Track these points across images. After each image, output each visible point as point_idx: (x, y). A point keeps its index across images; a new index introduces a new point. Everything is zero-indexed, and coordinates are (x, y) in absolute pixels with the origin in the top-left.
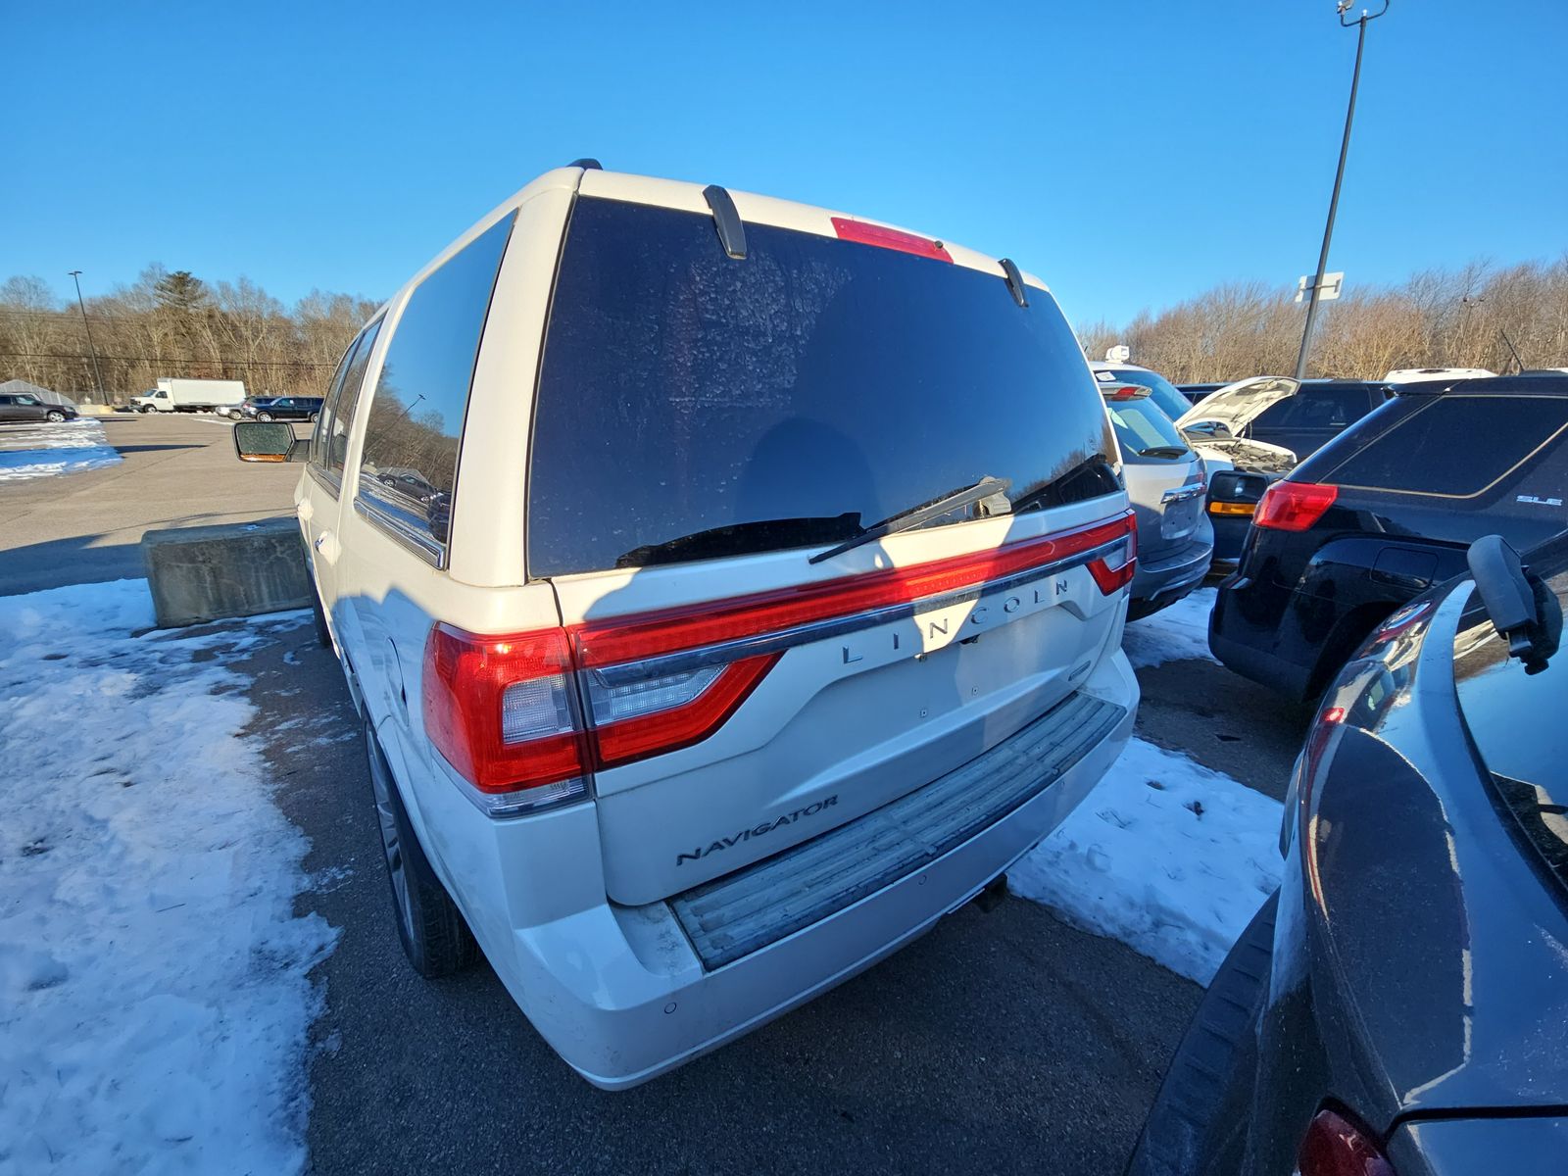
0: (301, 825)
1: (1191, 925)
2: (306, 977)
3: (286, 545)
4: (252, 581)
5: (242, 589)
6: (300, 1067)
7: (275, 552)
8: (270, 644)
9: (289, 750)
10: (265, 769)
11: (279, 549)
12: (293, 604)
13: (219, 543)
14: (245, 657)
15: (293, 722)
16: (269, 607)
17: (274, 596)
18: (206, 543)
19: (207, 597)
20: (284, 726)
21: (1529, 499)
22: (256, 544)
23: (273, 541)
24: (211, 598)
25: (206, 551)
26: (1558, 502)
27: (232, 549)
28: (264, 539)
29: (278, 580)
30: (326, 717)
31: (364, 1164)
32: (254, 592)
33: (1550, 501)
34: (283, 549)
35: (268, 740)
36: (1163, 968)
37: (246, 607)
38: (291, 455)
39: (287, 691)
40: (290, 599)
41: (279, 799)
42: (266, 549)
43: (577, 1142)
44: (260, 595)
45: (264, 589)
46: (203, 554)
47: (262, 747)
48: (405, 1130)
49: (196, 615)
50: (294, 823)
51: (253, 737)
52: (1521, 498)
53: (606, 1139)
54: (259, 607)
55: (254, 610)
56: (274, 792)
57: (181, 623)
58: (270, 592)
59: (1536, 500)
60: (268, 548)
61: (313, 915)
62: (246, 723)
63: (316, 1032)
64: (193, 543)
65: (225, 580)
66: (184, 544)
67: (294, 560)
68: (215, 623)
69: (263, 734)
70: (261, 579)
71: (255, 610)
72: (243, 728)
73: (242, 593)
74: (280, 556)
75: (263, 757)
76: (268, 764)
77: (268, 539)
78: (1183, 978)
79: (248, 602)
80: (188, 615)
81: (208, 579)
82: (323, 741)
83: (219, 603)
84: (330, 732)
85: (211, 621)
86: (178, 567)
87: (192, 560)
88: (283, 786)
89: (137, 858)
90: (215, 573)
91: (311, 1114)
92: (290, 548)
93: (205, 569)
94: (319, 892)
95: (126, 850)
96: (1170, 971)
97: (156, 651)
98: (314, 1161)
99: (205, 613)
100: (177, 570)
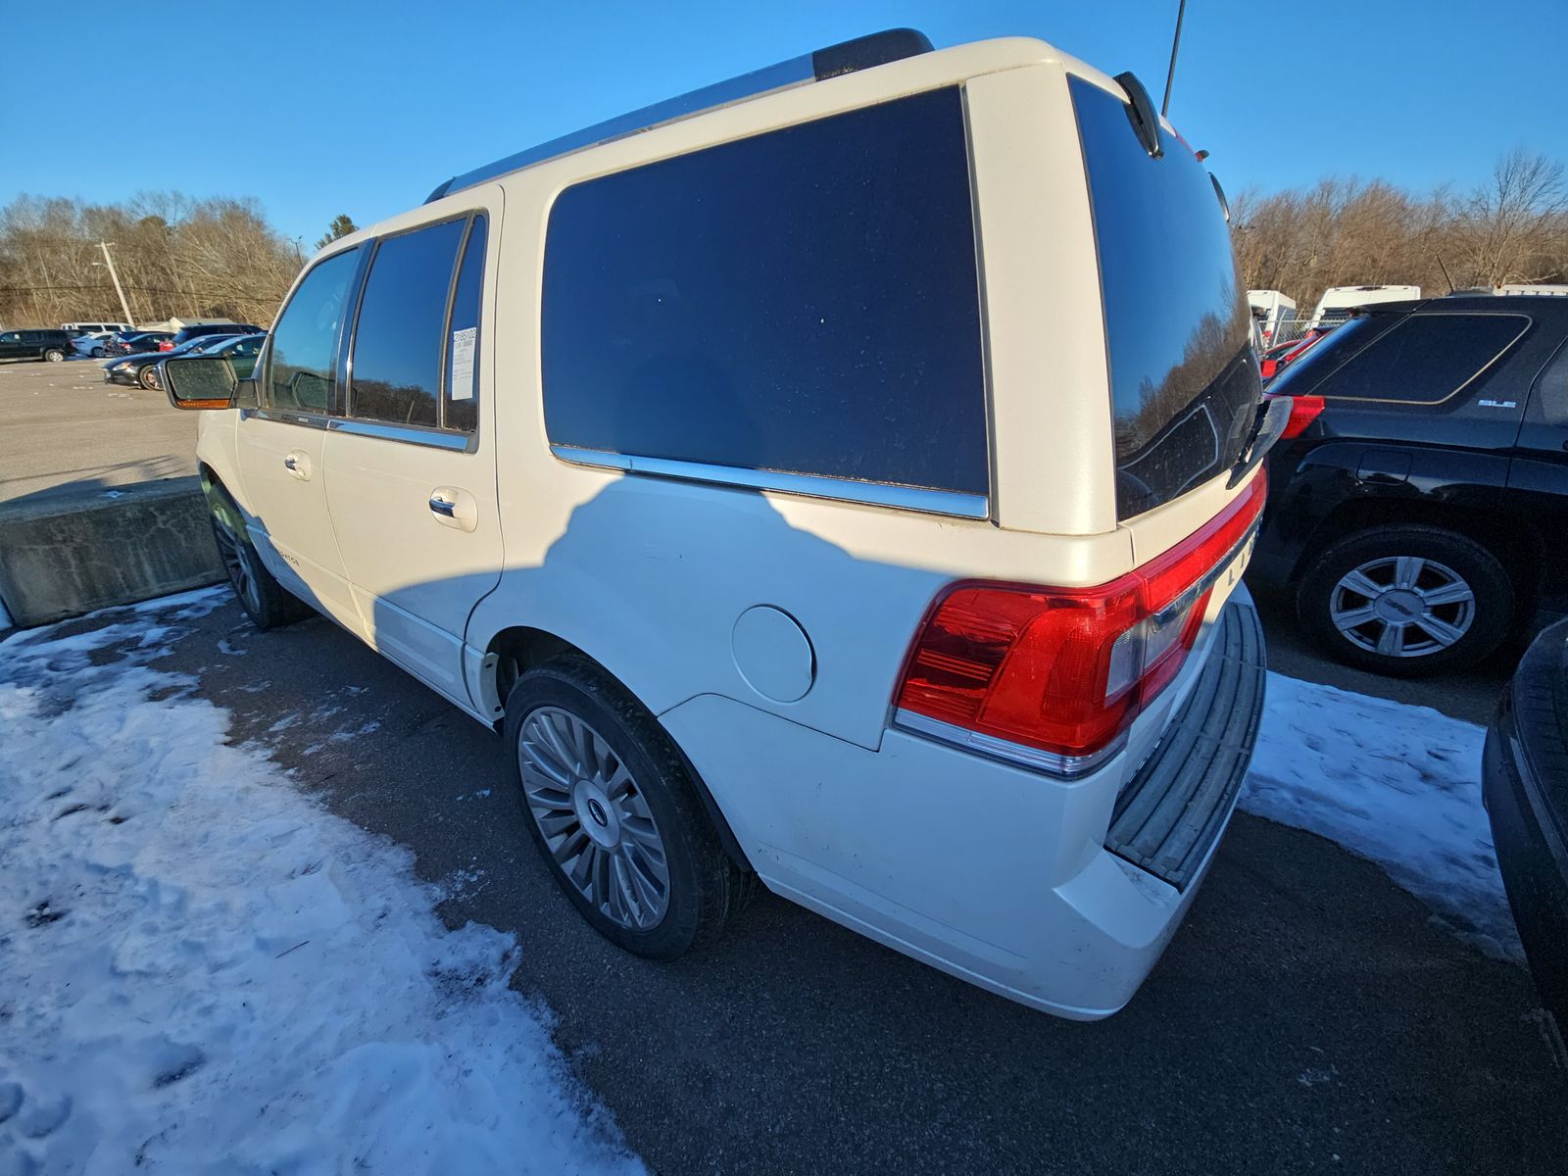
0: (384, 832)
2: (510, 988)
3: (169, 513)
4: (131, 560)
5: (118, 570)
6: (572, 1079)
7: (155, 523)
8: (186, 634)
9: (307, 752)
10: (291, 777)
11: (160, 519)
12: (187, 583)
13: (79, 515)
14: (164, 652)
15: (287, 720)
16: (157, 591)
17: (161, 576)
18: (64, 516)
19: (76, 586)
20: (278, 726)
21: (1490, 403)
22: (129, 514)
23: (152, 509)
24: (81, 587)
25: (65, 528)
26: (1513, 405)
27: (98, 524)
28: (139, 507)
29: (165, 558)
30: (327, 710)
31: (709, 1155)
32: (135, 573)
33: (1506, 404)
34: (164, 518)
35: (269, 745)
36: (1277, 824)
37: (128, 593)
38: (235, 399)
39: (253, 686)
40: (181, 578)
41: (335, 807)
42: (143, 519)
43: (903, 1079)
44: (142, 574)
45: (148, 569)
46: (62, 531)
47: (270, 753)
48: (730, 1111)
49: (64, 608)
50: (375, 830)
51: (249, 743)
52: (1482, 402)
53: (927, 1069)
54: (143, 592)
55: (137, 596)
56: (324, 800)
57: (46, 620)
58: (156, 573)
59: (1494, 404)
60: (146, 518)
61: (469, 924)
62: (228, 726)
63: (564, 1041)
64: (47, 519)
65: (94, 562)
66: (36, 521)
67: (180, 532)
68: (92, 615)
69: (258, 739)
70: (143, 558)
71: (139, 596)
72: (227, 734)
73: (120, 576)
74: (162, 527)
75: (279, 765)
76: (291, 772)
77: (143, 507)
78: (1296, 829)
79: (128, 587)
80: (54, 609)
81: (73, 562)
82: (342, 736)
83: (93, 593)
84: (343, 726)
85: (82, 614)
86: (31, 549)
87: (49, 540)
88: (330, 792)
90: (81, 554)
91: (618, 1122)
92: (174, 516)
93: (67, 551)
94: (460, 899)
96: (1282, 825)
98: (654, 1167)
99: (75, 605)
100: (30, 553)
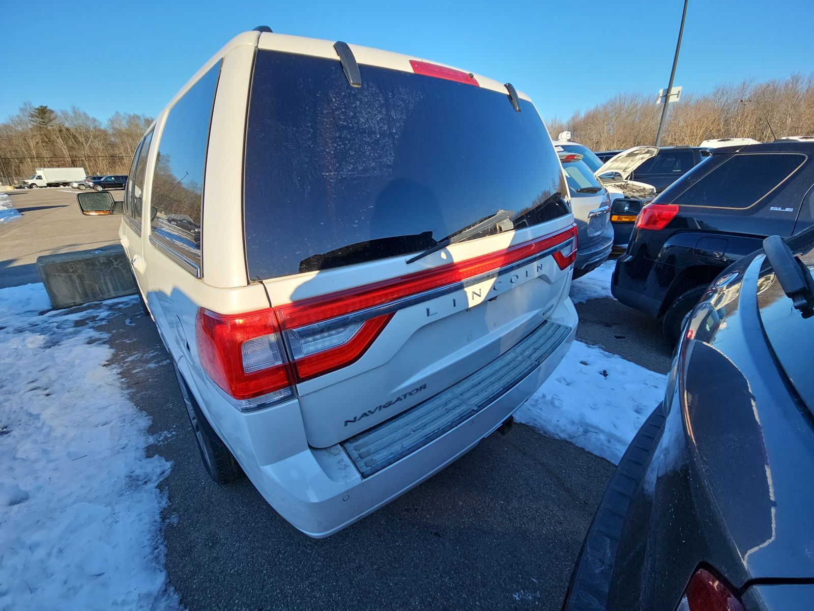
0: (145, 410)
1: (602, 431)
2: (156, 487)
3: (119, 260)
4: (102, 281)
5: (97, 286)
6: (158, 532)
7: (113, 265)
8: (117, 315)
9: (134, 372)
10: (122, 382)
11: (115, 263)
12: (128, 292)
13: (80, 261)
14: (104, 323)
15: (134, 356)
16: (114, 295)
17: (115, 289)
18: (73, 261)
19: (78, 292)
20: (130, 359)
21: (776, 209)
22: (101, 261)
23: (111, 259)
24: (80, 292)
25: (74, 266)
26: (791, 210)
27: (87, 265)
28: (106, 258)
29: (117, 281)
30: (153, 353)
31: (196, 577)
32: (104, 288)
33: (787, 210)
34: (117, 263)
35: (122, 367)
36: (589, 453)
37: (101, 296)
38: (113, 211)
39: (129, 340)
40: (125, 290)
41: (132, 398)
42: (108, 263)
43: (304, 557)
44: (107, 288)
45: (110, 286)
46: (72, 268)
47: (119, 371)
48: (216, 559)
49: (73, 301)
50: (141, 409)
51: (113, 366)
52: (772, 208)
53: (318, 555)
54: (108, 295)
55: (105, 297)
56: (128, 394)
57: (66, 306)
59: (780, 209)
60: (109, 263)
61: (156, 456)
62: (109, 358)
63: (164, 514)
64: (66, 262)
65: (86, 282)
66: (60, 263)
67: (124, 269)
68: (85, 305)
69: (119, 364)
70: (108, 280)
71: (106, 297)
72: (107, 361)
73: (98, 289)
74: (116, 267)
75: (120, 376)
76: (123, 380)
77: (108, 257)
78: (598, 457)
79: (101, 293)
80: (69, 301)
81: (77, 282)
82: (152, 365)
83: (86, 295)
84: (155, 360)
85: (81, 304)
86: (59, 275)
87: (67, 271)
88: (133, 390)
89: (58, 433)
90: (81, 278)
91: (166, 555)
92: (121, 262)
93: (75, 276)
94: (159, 444)
95: (51, 429)
96: (592, 454)
97: (53, 322)
98: (170, 578)
99: (78, 300)
100: (59, 277)
